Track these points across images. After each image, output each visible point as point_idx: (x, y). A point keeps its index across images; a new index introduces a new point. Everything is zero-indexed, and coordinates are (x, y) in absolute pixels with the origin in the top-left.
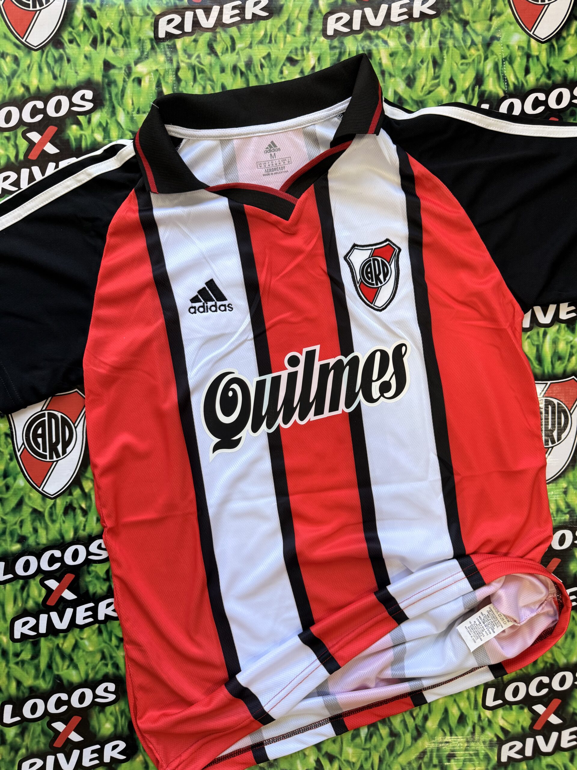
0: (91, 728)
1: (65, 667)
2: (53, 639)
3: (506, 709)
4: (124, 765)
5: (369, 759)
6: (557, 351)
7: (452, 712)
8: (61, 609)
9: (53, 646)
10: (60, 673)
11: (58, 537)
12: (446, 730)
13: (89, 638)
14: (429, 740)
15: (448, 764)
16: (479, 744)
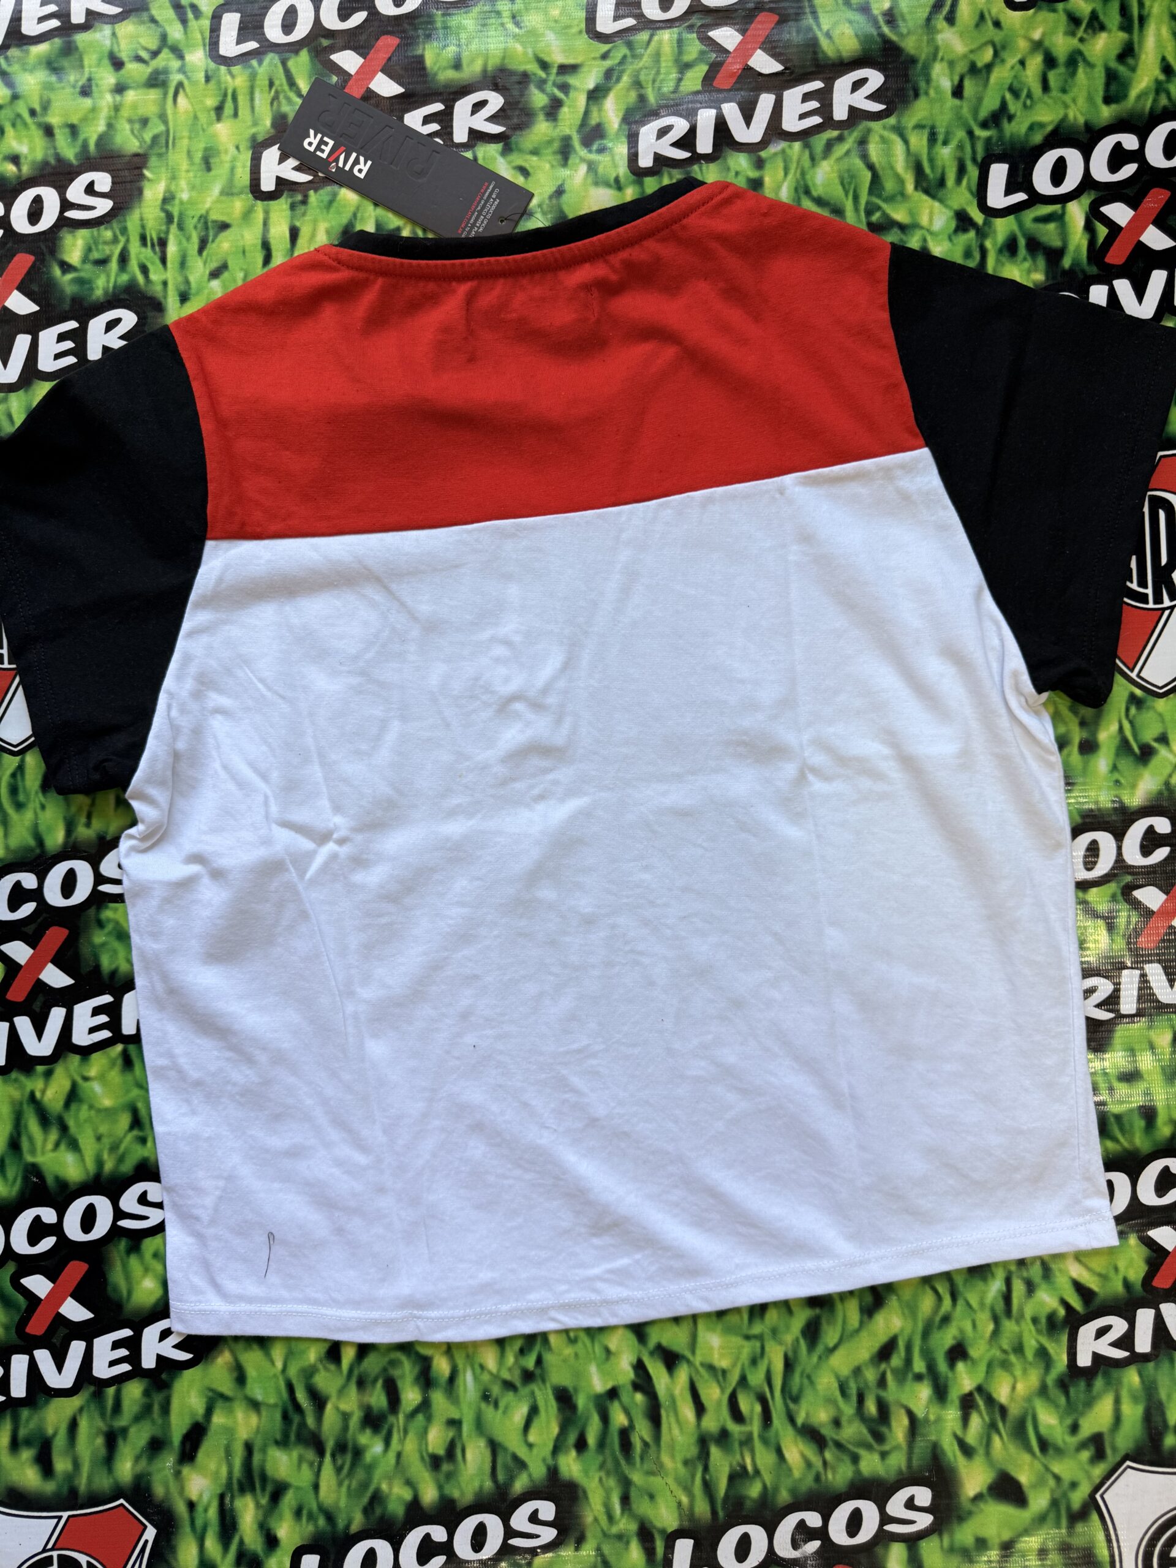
0: (109, 1288)
1: (50, 1146)
2: (22, 1078)
4: (188, 1374)
5: (759, 1361)
8: (38, 1010)
9: (22, 1095)
10: (39, 1159)
11: (32, 842)
12: (943, 1288)
13: (102, 1078)
14: (903, 1314)
15: (950, 1375)
16: (1023, 1324)
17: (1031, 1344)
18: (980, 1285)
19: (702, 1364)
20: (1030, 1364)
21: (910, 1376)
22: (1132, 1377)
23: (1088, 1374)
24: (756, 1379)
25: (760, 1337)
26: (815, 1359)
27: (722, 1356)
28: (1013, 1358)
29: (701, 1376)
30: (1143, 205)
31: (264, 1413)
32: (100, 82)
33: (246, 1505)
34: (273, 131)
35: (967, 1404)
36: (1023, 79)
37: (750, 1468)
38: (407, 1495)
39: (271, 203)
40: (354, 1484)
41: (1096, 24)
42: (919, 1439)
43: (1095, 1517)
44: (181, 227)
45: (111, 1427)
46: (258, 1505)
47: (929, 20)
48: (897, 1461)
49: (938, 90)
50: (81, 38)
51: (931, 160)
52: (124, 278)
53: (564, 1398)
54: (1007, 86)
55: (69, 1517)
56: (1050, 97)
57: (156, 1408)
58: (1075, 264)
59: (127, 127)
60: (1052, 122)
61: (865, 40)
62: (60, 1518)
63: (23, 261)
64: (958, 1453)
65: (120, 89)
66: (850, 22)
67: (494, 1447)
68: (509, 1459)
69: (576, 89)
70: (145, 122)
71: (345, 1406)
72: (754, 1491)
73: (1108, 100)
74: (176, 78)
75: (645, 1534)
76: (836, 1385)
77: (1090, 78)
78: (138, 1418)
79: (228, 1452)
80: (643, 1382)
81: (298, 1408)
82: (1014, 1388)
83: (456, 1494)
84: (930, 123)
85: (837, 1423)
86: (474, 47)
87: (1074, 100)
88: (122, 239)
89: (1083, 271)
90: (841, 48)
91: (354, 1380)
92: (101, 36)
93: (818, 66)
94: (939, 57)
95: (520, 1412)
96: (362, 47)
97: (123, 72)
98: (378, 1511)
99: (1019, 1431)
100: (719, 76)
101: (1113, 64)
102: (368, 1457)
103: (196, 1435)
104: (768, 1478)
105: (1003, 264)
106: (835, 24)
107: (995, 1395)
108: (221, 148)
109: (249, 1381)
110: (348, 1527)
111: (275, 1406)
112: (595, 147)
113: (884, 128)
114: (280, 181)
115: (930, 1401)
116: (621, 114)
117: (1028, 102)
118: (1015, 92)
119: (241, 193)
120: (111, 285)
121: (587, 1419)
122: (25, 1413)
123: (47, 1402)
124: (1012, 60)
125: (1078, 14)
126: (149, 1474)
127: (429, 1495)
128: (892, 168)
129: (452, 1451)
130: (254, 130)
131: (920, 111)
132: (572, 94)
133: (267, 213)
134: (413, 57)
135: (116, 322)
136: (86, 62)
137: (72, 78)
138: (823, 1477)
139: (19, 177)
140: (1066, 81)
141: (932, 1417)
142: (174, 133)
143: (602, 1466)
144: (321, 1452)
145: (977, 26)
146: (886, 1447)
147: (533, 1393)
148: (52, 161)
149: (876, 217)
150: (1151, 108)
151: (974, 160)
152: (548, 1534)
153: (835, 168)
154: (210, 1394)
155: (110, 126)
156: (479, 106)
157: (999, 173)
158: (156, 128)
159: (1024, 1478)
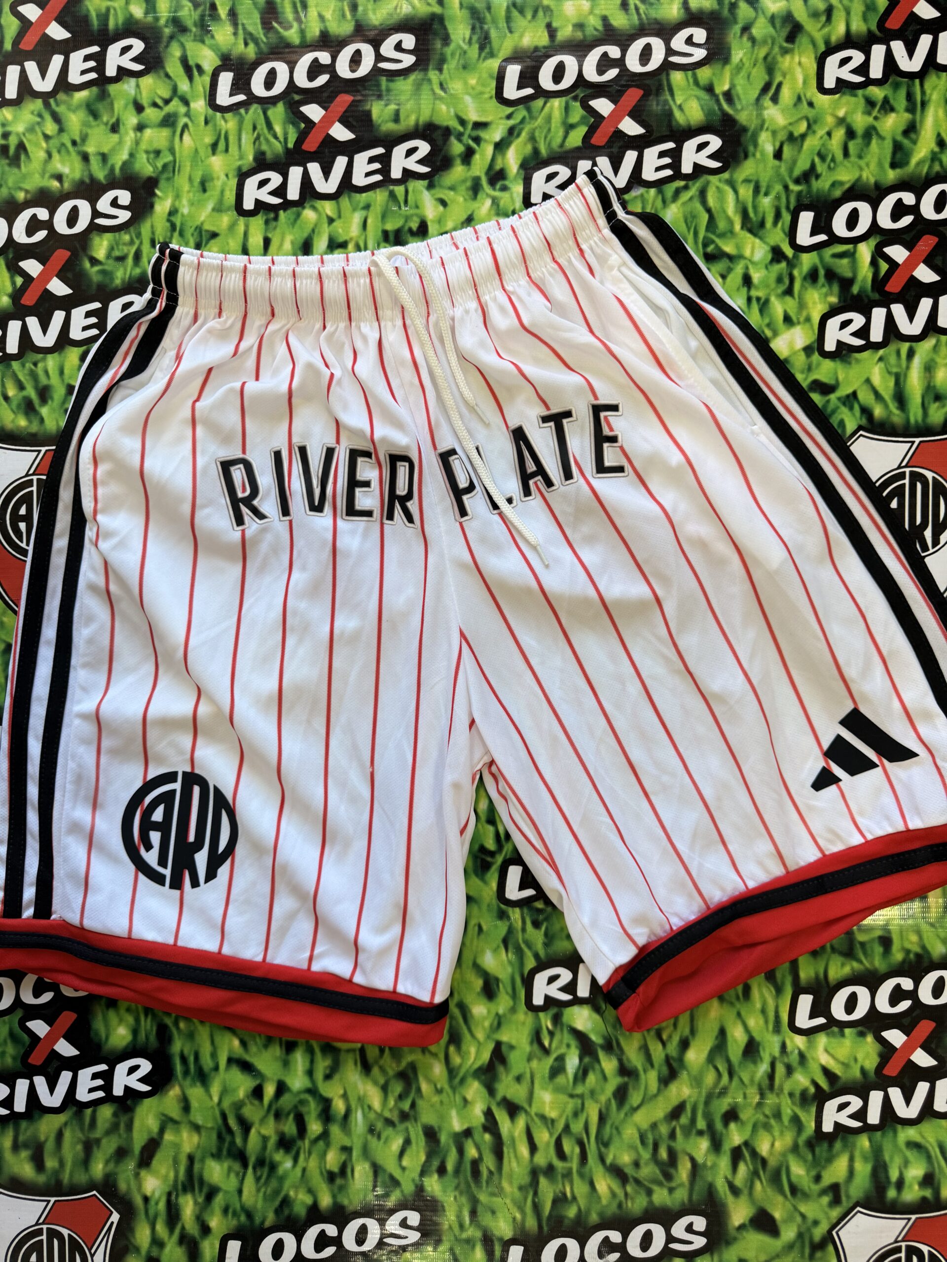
0: (92, 1034)
3: (833, 1035)
4: (147, 1102)
5: (580, 1114)
6: (932, 384)
7: (733, 1036)
12: (722, 1067)
14: (691, 1085)
15: (724, 1131)
16: (782, 1096)
17: (787, 1111)
18: (751, 1066)
19: (537, 1115)
20: (786, 1127)
21: (694, 1131)
22: (864, 1142)
23: (830, 1138)
24: (577, 1127)
25: (581, 1096)
26: (622, 1115)
27: (551, 1108)
28: (773, 1122)
29: (535, 1123)
30: (917, 248)
31: (203, 1134)
32: (126, 122)
33: (187, 1202)
34: (254, 165)
35: (736, 1155)
36: (829, 147)
37: (569, 1194)
38: (309, 1200)
39: (251, 219)
40: (269, 1191)
41: (887, 107)
42: (698, 1178)
43: (831, 1248)
44: (181, 234)
45: (88, 1138)
46: (196, 1203)
47: (758, 100)
48: (681, 1195)
49: (763, 154)
50: (112, 88)
51: (755, 207)
52: (137, 271)
53: (431, 1134)
54: (816, 152)
55: (56, 1201)
56: (849, 162)
57: (122, 1126)
58: (862, 291)
59: (145, 156)
60: (849, 181)
61: (709, 113)
62: (49, 1201)
63: (61, 256)
64: (728, 1193)
65: (140, 128)
66: (698, 98)
67: (377, 1169)
68: (387, 1179)
69: (486, 141)
70: (158, 153)
71: (265, 1131)
72: (571, 1212)
73: (893, 166)
74: (183, 120)
75: (488, 1240)
76: (637, 1136)
77: (881, 148)
78: (108, 1133)
79: (176, 1161)
80: (491, 1125)
81: (229, 1130)
82: (773, 1145)
83: (346, 1202)
84: (755, 178)
85: (637, 1164)
86: (410, 105)
87: (868, 165)
88: (137, 242)
89: (868, 296)
90: (690, 118)
91: (272, 1112)
92: (128, 87)
93: (672, 131)
94: (766, 126)
95: (396, 1144)
96: (325, 102)
97: (143, 115)
98: (286, 1212)
99: (775, 1179)
100: (595, 135)
101: (899, 138)
102: (281, 1171)
103: (152, 1147)
104: (582, 1202)
105: (806, 289)
106: (685, 100)
107: (758, 1150)
108: (215, 176)
109: (193, 1110)
110: (263, 1223)
111: (212, 1128)
112: (498, 186)
113: (720, 180)
114: (258, 202)
115: (708, 1151)
116: (519, 162)
117: (832, 165)
118: (822, 156)
119: (228, 209)
120: (127, 276)
121: (447, 1151)
122: (24, 1124)
123: (40, 1117)
124: (821, 132)
125: (873, 99)
126: (116, 1174)
127: (325, 1201)
128: (724, 212)
129: (344, 1170)
130: (240, 163)
131: (747, 169)
132: (482, 144)
133: (247, 226)
134: (363, 111)
135: (130, 304)
136: (116, 106)
137: (105, 119)
138: (624, 1206)
139: (61, 191)
140: (862, 150)
141: (709, 1164)
142: (180, 162)
143: (457, 1187)
144: (245, 1165)
145: (795, 105)
146: (673, 1184)
147: (407, 1129)
148: (87, 180)
149: (710, 249)
150: (927, 173)
151: (788, 208)
152: (414, 1236)
153: (681, 210)
154: (163, 1118)
155: (132, 155)
156: (410, 152)
157: (806, 219)
158: (167, 158)
159: (777, 1215)
